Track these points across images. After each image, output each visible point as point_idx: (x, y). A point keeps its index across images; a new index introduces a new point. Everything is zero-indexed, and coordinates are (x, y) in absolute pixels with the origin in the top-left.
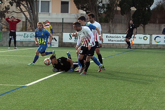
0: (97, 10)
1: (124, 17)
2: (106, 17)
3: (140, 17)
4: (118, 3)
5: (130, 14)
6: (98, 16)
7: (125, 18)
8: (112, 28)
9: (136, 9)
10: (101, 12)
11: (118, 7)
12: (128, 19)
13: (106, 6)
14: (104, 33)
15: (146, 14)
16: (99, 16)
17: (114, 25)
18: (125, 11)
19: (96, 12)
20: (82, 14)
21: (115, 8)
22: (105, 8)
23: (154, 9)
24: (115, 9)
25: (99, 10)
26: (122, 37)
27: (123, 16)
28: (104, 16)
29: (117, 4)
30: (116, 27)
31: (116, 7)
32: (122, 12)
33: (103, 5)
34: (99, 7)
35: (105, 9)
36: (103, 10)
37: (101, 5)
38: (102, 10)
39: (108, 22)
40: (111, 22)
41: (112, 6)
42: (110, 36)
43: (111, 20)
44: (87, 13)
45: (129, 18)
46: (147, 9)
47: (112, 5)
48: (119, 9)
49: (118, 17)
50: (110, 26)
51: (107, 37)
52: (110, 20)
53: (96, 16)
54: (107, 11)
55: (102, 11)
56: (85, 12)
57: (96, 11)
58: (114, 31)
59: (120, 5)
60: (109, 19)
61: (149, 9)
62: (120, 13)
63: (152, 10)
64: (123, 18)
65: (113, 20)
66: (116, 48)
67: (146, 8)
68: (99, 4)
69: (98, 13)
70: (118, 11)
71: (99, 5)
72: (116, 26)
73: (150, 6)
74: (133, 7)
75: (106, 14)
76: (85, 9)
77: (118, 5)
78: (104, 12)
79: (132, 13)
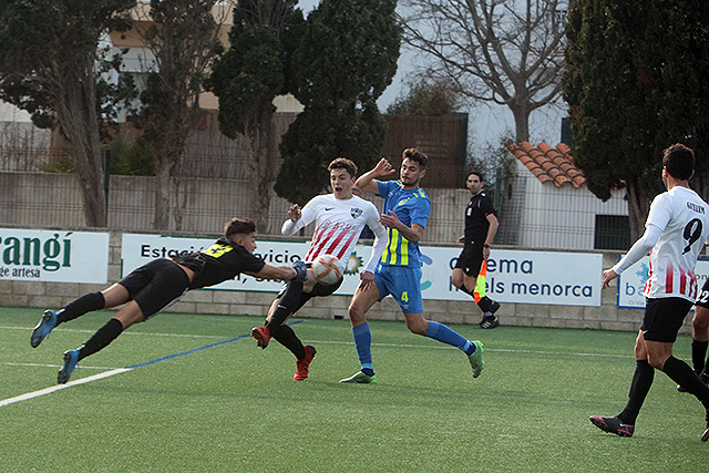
0: (93, 108)
1: (238, 149)
2: (140, 142)
3: (321, 148)
4: (208, 71)
5: (270, 129)
6: (96, 135)
7: (243, 153)
8: (173, 205)
9: (300, 108)
10: (115, 115)
11: (208, 91)
12: (258, 160)
13: (140, 85)
14: (129, 232)
15: (358, 134)
16: (104, 136)
17: (181, 189)
18: (244, 111)
19: (87, 118)
20: (8, 123)
21: (187, 96)
22: (134, 95)
23: (397, 112)
24: (189, 103)
25: (103, 106)
27: (232, 143)
28: (129, 138)
29: (199, 74)
30: (193, 201)
31: (198, 92)
32: (230, 121)
33: (128, 78)
34: (103, 89)
35: (137, 104)
36: (127, 104)
37: (112, 77)
38: (121, 104)
39: (150, 172)
40: (166, 172)
41: (174, 85)
42: (164, 250)
43: (165, 159)
44: (40, 121)
45: (265, 152)
46: (359, 106)
47: (172, 81)
48: (209, 101)
49: (204, 144)
50: (164, 192)
51: (143, 250)
52: (160, 159)
53: (89, 137)
54: (146, 112)
55: (119, 109)
56: (25, 117)
57: (86, 108)
58: (185, 220)
59: (215, 84)
60: (156, 156)
61: (371, 109)
62: (217, 124)
63: (385, 116)
64: (232, 152)
65: (177, 161)
66: (196, 313)
67: (354, 104)
68: (105, 76)
69: (97, 124)
70: (206, 112)
71: (102, 82)
72: (193, 192)
73: (378, 93)
74: (284, 93)
75: (138, 127)
76: (25, 98)
77: (207, 81)
78: (128, 118)
79: (281, 129)
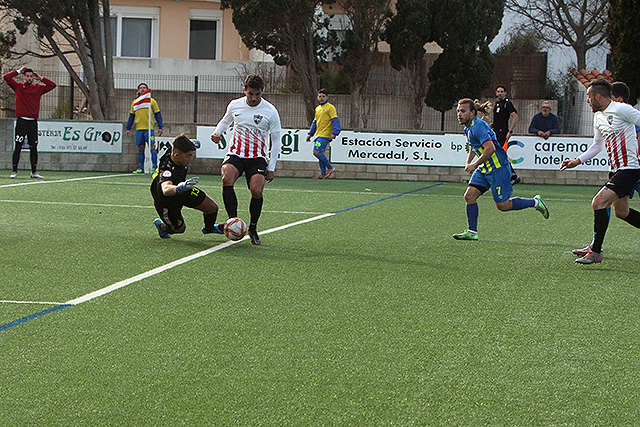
0: (312, 52)
1: (402, 76)
2: (341, 73)
3: (454, 76)
4: (383, 28)
5: (422, 64)
6: (314, 69)
7: (406, 79)
8: (361, 112)
9: (441, 51)
10: (325, 57)
11: (383, 40)
12: (414, 84)
13: (340, 38)
15: (477, 66)
16: (318, 69)
17: (367, 102)
18: (405, 54)
19: (308, 59)
20: (260, 63)
21: (370, 44)
22: (337, 44)
23: (502, 51)
24: (371, 49)
25: (318, 51)
26: (394, 143)
27: (398, 73)
28: (334, 71)
29: (378, 30)
30: (374, 109)
31: (377, 42)
32: (397, 59)
33: (333, 33)
34: (318, 41)
35: (339, 49)
36: (333, 49)
37: (323, 33)
38: (329, 50)
39: (348, 93)
40: (357, 92)
41: (362, 38)
42: (356, 140)
43: (357, 84)
44: (278, 61)
45: (419, 78)
46: (478, 49)
47: (361, 34)
48: (384, 47)
49: (382, 74)
50: (356, 104)
51: (343, 141)
52: (354, 83)
53: (309, 71)
54: (345, 54)
55: (328, 53)
56: (270, 58)
57: (307, 52)
58: (370, 122)
59: (388, 36)
60: (351, 82)
61: (486, 50)
62: (389, 61)
63: (494, 54)
64: (399, 79)
65: (364, 85)
66: (376, 180)
67: (474, 48)
68: (319, 32)
69: (314, 62)
70: (382, 54)
71: (317, 35)
72: (374, 104)
73: (489, 41)
74: (430, 41)
75: (340, 64)
76: (270, 47)
77: (382, 34)
78: (334, 59)
79: (429, 63)
